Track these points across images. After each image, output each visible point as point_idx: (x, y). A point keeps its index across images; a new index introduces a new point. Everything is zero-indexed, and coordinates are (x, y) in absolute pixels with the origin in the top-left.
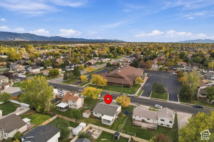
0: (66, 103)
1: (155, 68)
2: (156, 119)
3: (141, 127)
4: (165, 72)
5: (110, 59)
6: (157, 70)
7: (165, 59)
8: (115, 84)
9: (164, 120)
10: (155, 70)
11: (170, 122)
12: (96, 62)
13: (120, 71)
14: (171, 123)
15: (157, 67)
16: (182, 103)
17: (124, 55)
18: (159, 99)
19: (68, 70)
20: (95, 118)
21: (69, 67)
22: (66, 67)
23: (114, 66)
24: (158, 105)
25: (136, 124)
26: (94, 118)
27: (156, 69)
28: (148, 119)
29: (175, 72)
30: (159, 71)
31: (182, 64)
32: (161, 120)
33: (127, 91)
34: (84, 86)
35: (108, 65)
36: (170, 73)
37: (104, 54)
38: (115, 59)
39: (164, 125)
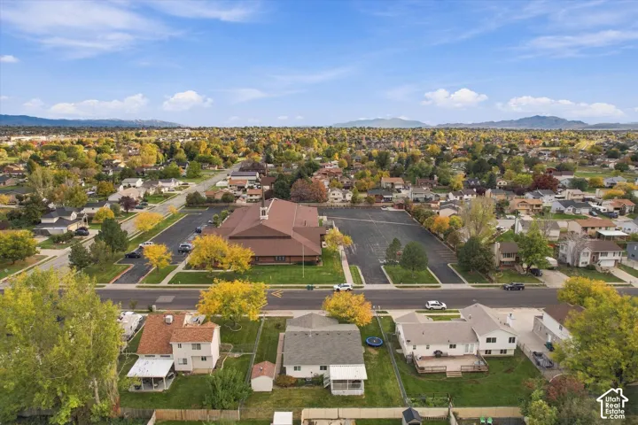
0: (157, 356)
1: (336, 199)
2: (472, 341)
3: (445, 373)
4: (367, 207)
5: (181, 183)
6: (345, 204)
7: (340, 173)
8: (267, 260)
9: (494, 340)
10: (338, 203)
11: (510, 342)
12: (142, 196)
13: (266, 217)
14: (514, 342)
15: (341, 196)
16: (478, 284)
17: (216, 168)
18: (417, 285)
19: (54, 231)
20: (300, 386)
21: (55, 220)
22: (43, 221)
23: (215, 204)
24: (434, 302)
25: (428, 370)
26: (293, 385)
27: (339, 200)
28: (451, 346)
29: (392, 206)
30: (352, 207)
31: (392, 184)
32: (489, 340)
33: (315, 276)
34: (165, 283)
35: (193, 201)
36: (379, 208)
37: (149, 165)
38: (197, 180)
39: (493, 354)
